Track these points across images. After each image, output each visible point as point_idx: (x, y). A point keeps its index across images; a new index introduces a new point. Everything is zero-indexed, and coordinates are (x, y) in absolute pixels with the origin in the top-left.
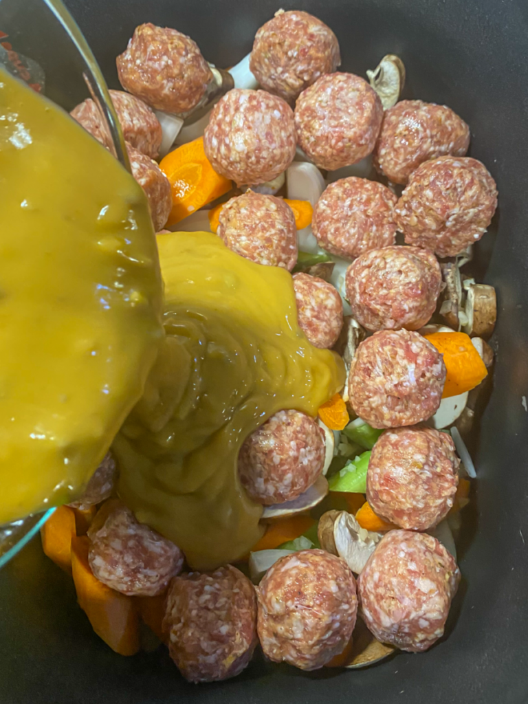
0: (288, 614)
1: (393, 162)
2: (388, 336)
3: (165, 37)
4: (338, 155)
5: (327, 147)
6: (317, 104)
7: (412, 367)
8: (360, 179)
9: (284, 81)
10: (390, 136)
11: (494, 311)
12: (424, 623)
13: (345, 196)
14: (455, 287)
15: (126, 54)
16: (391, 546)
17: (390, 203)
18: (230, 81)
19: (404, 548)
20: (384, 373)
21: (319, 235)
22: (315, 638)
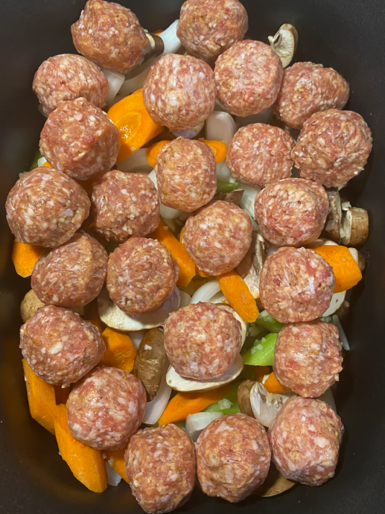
0: (222, 466)
1: (291, 113)
2: (292, 254)
3: (112, 11)
4: (249, 107)
5: (241, 101)
6: (233, 67)
7: (311, 280)
8: (265, 125)
9: (206, 46)
10: (289, 92)
11: (367, 229)
12: (321, 469)
13: (254, 139)
14: (337, 209)
15: (79, 24)
16: (295, 412)
17: (288, 145)
18: (161, 43)
19: (305, 414)
20: (290, 284)
21: (233, 169)
22: (242, 484)
